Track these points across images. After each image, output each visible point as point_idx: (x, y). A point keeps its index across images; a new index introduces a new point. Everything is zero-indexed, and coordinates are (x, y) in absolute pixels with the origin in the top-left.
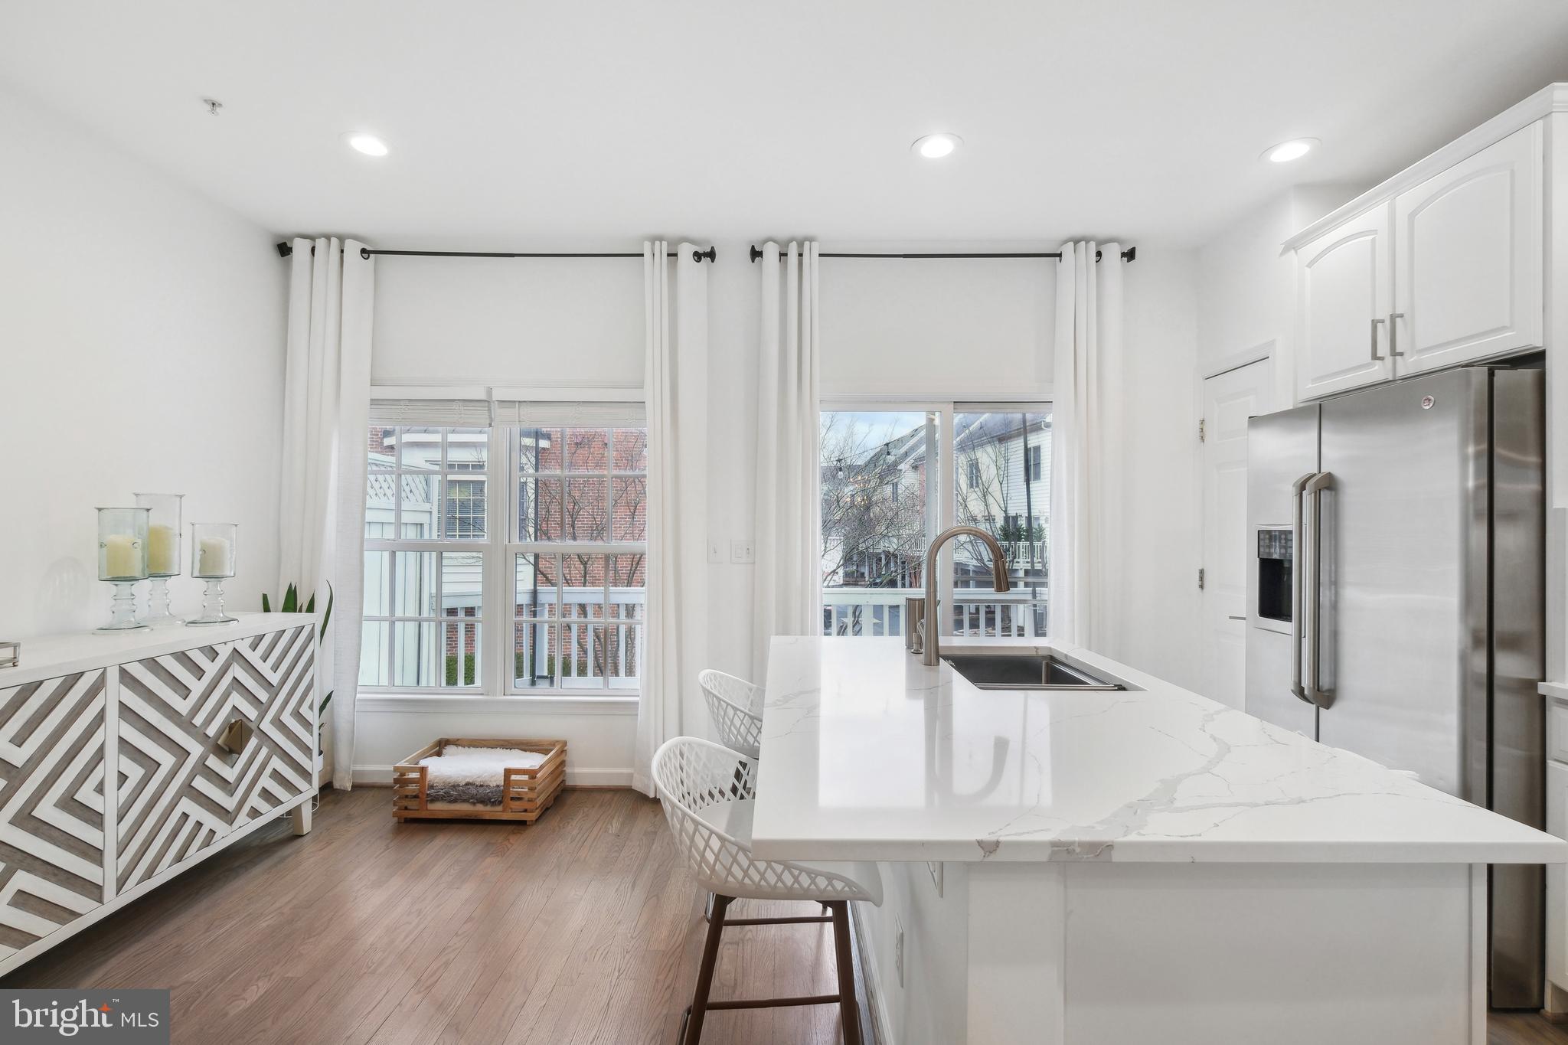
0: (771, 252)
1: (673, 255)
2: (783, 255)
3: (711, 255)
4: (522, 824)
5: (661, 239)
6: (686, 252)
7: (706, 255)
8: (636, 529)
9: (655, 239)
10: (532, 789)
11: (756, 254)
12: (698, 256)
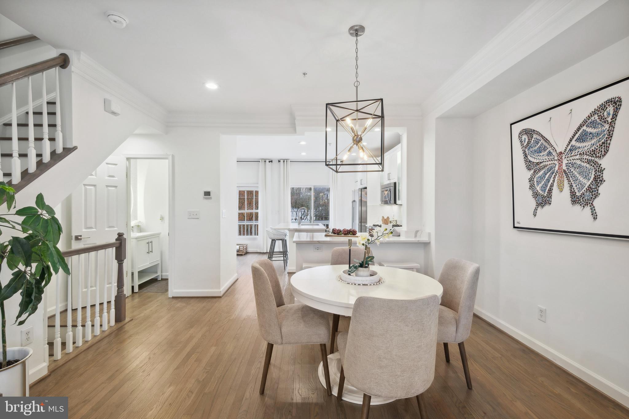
0: (282, 161)
1: (265, 161)
2: (284, 161)
3: (272, 161)
4: (242, 255)
5: (263, 159)
6: (267, 161)
7: (271, 161)
8: (257, 208)
9: (262, 159)
10: (243, 249)
11: (279, 161)
12: (269, 162)
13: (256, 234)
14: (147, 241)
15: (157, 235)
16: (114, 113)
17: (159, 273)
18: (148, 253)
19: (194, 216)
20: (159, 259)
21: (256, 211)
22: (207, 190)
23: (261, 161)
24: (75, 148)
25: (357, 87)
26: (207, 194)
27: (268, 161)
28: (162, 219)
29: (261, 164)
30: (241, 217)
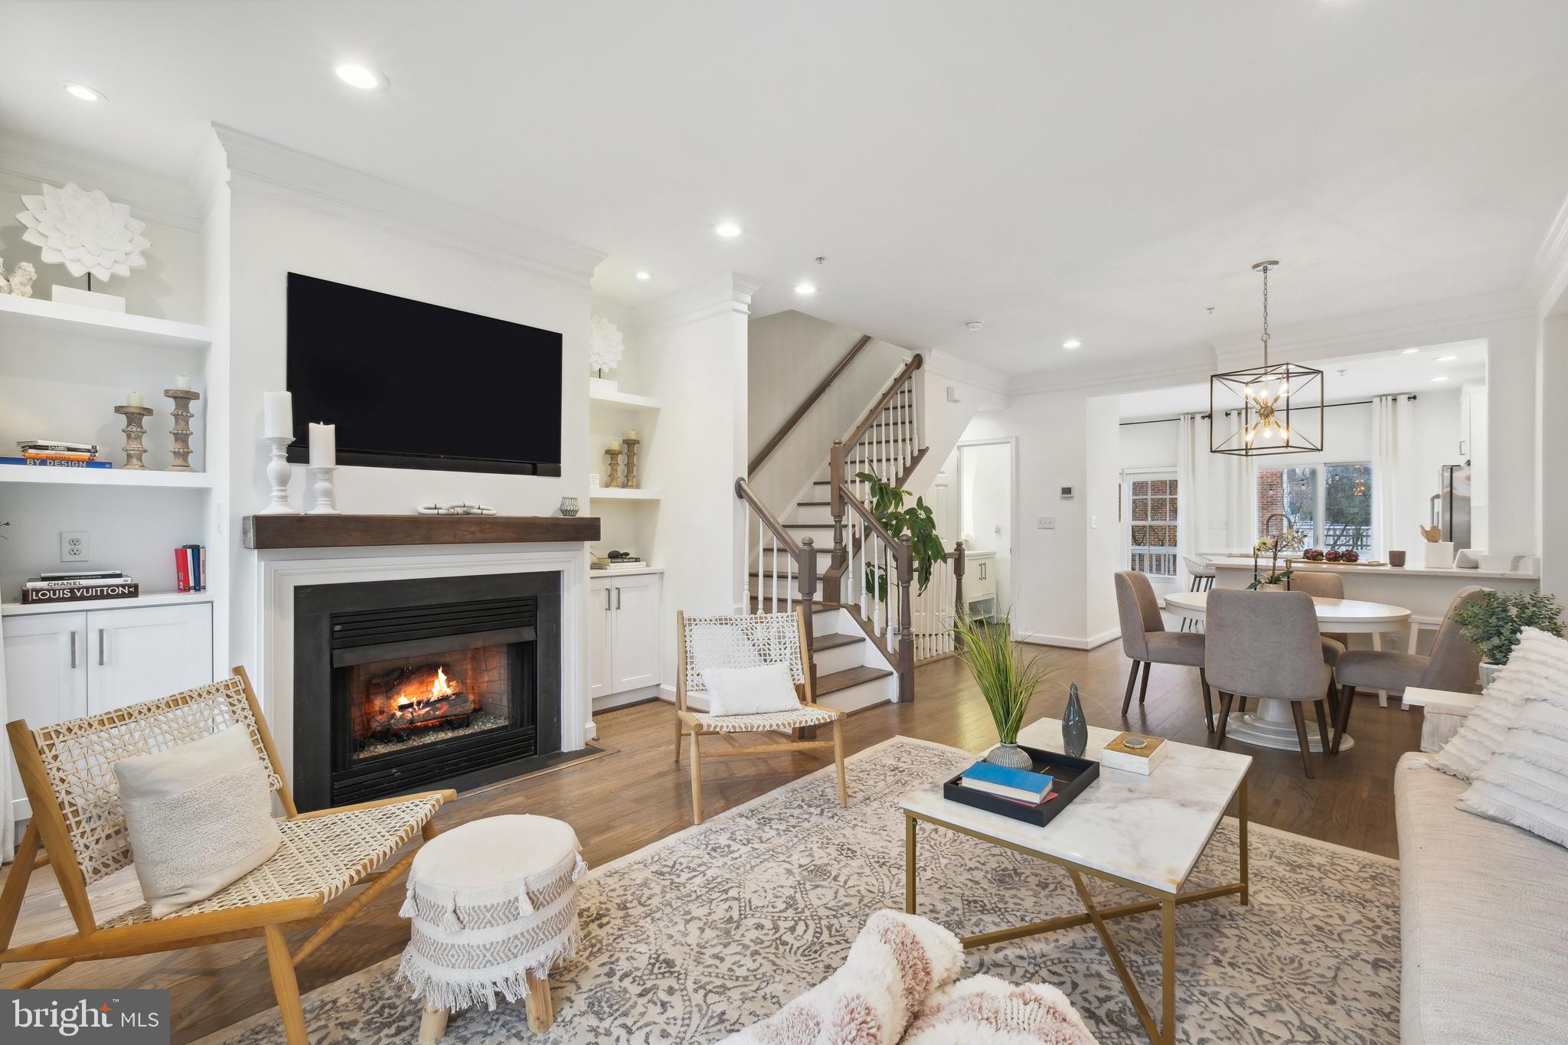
1: (1192, 418)
2: (1239, 413)
3: (1209, 416)
5: (1188, 414)
6: (1198, 417)
7: (1207, 417)
8: (1174, 516)
9: (1185, 414)
11: (1228, 415)
12: (1203, 418)
13: (1172, 572)
14: (980, 562)
15: (990, 556)
16: (956, 401)
17: (993, 614)
18: (981, 579)
19: (1047, 525)
20: (994, 591)
21: (1172, 523)
22: (1067, 485)
23: (1182, 417)
24: (927, 448)
25: (1265, 342)
26: (1067, 491)
27: (1200, 416)
28: (998, 531)
29: (1184, 425)
30: (1138, 536)
